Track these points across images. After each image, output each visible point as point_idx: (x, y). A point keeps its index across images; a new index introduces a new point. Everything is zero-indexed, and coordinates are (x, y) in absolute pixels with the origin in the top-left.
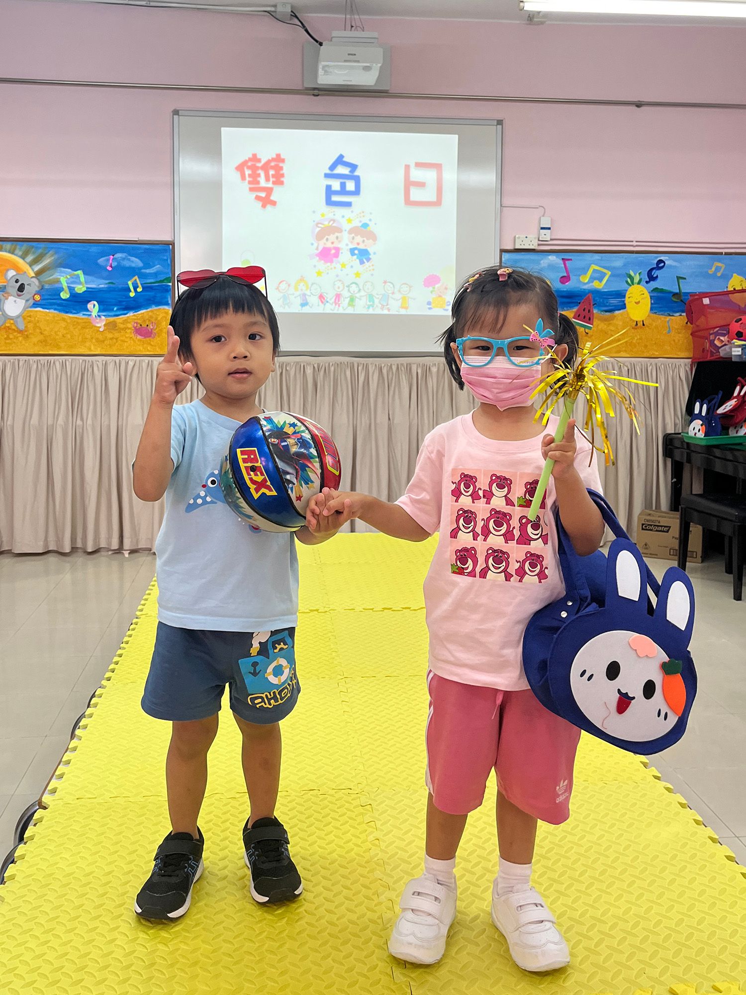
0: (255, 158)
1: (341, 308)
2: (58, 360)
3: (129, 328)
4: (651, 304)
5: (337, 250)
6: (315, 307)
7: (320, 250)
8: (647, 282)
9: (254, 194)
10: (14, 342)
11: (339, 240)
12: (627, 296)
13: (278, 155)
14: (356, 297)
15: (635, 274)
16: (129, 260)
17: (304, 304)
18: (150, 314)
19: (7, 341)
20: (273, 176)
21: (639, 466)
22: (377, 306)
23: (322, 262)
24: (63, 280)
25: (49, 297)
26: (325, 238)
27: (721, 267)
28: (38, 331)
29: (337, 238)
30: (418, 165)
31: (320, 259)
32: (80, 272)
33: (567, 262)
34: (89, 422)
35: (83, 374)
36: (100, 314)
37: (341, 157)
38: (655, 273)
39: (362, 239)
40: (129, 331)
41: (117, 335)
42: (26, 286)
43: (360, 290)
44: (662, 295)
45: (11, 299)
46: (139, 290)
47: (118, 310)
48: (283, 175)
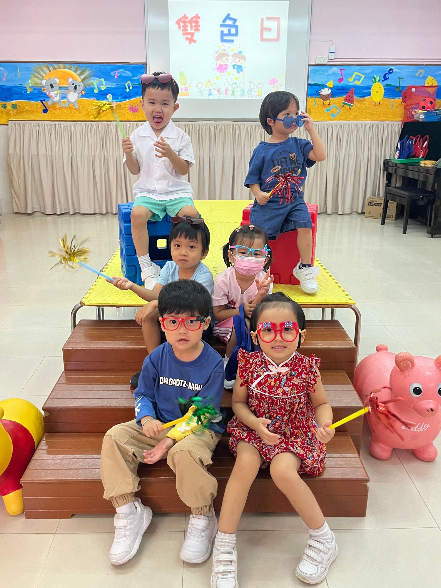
0: (185, 17)
1: (228, 96)
2: (95, 123)
3: (127, 108)
4: (384, 93)
5: (226, 65)
6: (215, 96)
7: (218, 65)
8: (383, 81)
9: (185, 37)
10: (74, 115)
11: (227, 60)
12: (372, 89)
13: (197, 15)
14: (235, 90)
15: (377, 77)
16: (125, 72)
17: (210, 95)
18: (136, 100)
19: (71, 114)
20: (195, 26)
21: (371, 175)
22: (246, 95)
23: (219, 72)
24: (95, 83)
25: (89, 92)
26: (220, 60)
27: (422, 72)
28: (85, 109)
29: (226, 59)
30: (268, 18)
31: (218, 71)
32: (102, 79)
33: (342, 71)
34: (111, 153)
35: (106, 130)
36: (113, 100)
37: (229, 15)
38: (387, 76)
39: (239, 60)
40: (127, 109)
41: (121, 111)
42: (78, 87)
43: (237, 87)
44: (390, 88)
45: (71, 93)
46: (131, 88)
47: (121, 98)
48: (199, 26)
